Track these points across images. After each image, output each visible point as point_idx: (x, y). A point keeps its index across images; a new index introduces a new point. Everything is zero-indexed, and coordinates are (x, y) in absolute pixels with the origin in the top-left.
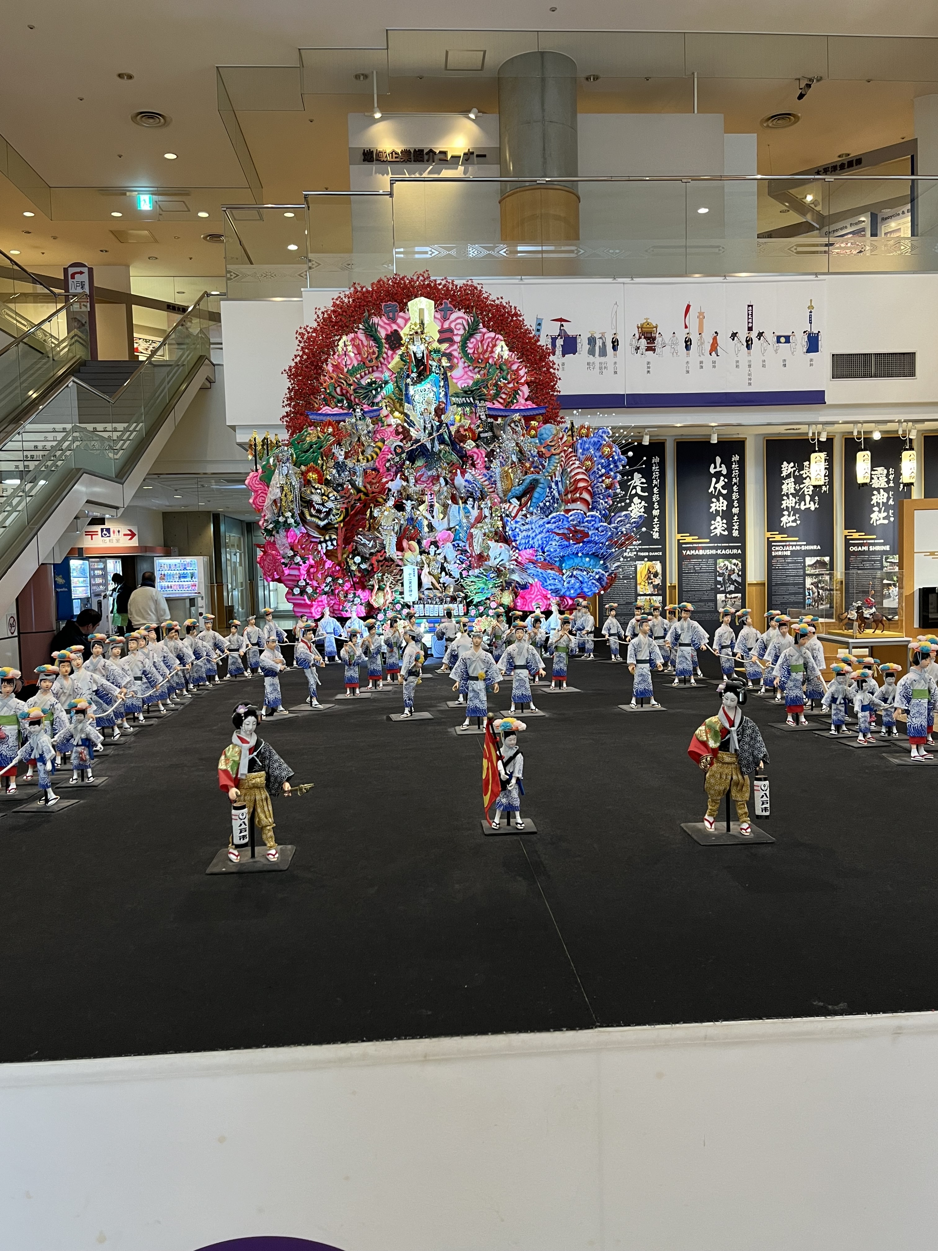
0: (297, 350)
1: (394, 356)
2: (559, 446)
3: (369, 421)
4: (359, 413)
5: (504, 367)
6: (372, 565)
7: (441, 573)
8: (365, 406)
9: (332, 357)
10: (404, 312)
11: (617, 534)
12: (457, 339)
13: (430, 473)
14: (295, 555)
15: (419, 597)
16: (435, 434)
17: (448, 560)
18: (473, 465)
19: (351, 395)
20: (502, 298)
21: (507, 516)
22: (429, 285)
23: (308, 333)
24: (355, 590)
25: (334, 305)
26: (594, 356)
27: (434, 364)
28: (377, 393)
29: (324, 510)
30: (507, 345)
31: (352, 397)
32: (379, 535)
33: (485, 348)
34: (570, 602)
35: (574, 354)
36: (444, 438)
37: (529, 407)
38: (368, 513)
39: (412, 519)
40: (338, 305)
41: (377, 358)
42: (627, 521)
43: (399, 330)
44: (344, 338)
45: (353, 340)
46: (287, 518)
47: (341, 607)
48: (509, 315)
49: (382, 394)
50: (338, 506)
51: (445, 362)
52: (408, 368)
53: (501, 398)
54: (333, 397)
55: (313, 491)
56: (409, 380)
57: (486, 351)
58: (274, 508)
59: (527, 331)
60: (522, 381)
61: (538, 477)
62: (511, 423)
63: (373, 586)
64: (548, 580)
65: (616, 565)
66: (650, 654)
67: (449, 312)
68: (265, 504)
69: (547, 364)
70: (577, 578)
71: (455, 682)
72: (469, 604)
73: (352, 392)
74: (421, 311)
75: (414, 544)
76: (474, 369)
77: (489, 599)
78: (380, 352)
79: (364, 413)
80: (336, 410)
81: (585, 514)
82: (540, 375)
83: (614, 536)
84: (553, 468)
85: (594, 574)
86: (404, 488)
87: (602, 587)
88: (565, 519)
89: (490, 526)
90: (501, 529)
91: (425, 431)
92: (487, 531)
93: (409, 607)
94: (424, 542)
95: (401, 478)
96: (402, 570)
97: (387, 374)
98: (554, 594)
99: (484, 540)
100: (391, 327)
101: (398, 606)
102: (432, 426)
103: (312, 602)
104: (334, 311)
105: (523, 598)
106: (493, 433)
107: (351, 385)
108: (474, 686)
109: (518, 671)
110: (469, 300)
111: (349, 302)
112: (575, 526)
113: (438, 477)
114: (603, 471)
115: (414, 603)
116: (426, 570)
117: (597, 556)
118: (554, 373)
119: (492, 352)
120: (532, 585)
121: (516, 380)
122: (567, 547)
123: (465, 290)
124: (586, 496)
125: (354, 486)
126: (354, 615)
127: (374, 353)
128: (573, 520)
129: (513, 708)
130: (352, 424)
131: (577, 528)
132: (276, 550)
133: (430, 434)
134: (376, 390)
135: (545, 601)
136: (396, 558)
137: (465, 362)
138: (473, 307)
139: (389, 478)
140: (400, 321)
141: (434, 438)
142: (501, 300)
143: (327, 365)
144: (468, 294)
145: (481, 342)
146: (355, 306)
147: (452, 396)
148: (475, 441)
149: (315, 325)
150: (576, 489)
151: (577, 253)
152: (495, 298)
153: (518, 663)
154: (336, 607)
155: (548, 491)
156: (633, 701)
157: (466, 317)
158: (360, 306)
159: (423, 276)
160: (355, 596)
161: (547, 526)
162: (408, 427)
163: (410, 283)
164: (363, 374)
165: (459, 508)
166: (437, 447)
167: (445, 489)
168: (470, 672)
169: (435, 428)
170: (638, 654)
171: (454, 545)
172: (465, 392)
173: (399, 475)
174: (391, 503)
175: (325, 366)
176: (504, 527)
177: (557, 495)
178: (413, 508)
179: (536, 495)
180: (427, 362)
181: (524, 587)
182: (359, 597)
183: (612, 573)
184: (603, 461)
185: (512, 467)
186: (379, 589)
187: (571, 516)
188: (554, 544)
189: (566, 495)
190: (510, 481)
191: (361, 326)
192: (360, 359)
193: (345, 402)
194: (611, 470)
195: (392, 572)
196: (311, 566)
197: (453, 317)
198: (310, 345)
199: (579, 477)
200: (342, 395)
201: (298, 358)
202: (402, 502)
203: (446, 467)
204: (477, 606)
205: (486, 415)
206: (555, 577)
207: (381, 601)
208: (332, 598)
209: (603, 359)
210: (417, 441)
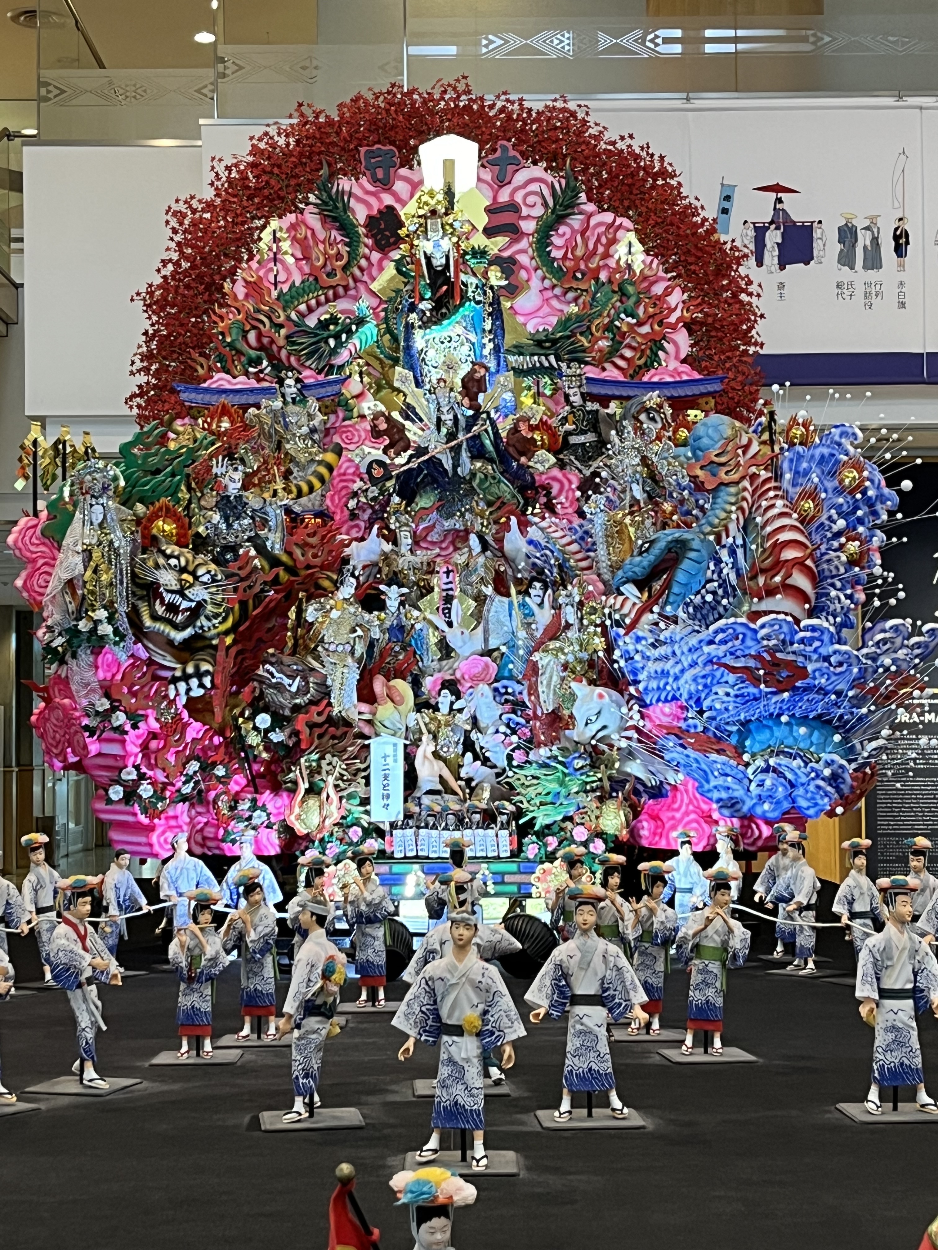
0: (168, 249)
1: (385, 263)
2: (738, 464)
3: (313, 404)
4: (291, 387)
5: (631, 289)
6: (296, 733)
7: (463, 755)
8: (306, 373)
9: (244, 265)
10: (411, 168)
11: (876, 671)
12: (528, 226)
13: (448, 524)
14: (114, 709)
15: (406, 810)
16: (461, 437)
17: (482, 725)
18: (550, 507)
19: (280, 348)
20: (631, 136)
21: (618, 624)
22: (467, 108)
23: (194, 211)
24: (256, 792)
25: (255, 151)
26: (852, 268)
27: (472, 281)
28: (340, 344)
29: (185, 604)
30: (641, 241)
31: (284, 353)
32: (315, 664)
33: (591, 246)
34: (766, 831)
35: (807, 263)
36: (483, 445)
37: (685, 378)
38: (292, 614)
39: (401, 628)
40: (262, 152)
41: (345, 268)
42: (899, 641)
43: (397, 206)
44: (274, 223)
45: (293, 227)
46: (97, 623)
47: (221, 832)
48: (647, 174)
49: (350, 346)
50: (219, 597)
51: (496, 278)
52: (413, 291)
53: (623, 357)
54: (240, 353)
55: (161, 561)
56: (413, 317)
57: (594, 252)
58: (68, 599)
59: (691, 211)
60: (672, 319)
61: (687, 536)
62: (639, 413)
63: (295, 783)
64: (711, 777)
65: (874, 744)
66: (915, 974)
67: (511, 168)
68: (48, 591)
69: (733, 281)
70: (781, 775)
71: (407, 1037)
72: (524, 830)
73: (281, 342)
74: (449, 166)
75: (403, 687)
76: (565, 294)
77: (569, 819)
78: (353, 255)
79: (303, 388)
80: (241, 382)
81: (797, 621)
82: (717, 307)
83: (868, 676)
84: (723, 515)
85: (818, 766)
86: (386, 557)
87: (842, 796)
88: (749, 634)
89: (577, 648)
90: (601, 654)
91: (439, 430)
92: (570, 658)
93: (381, 834)
94: (428, 682)
95: (380, 534)
96: (368, 746)
97: (364, 305)
98: (726, 812)
99: (563, 679)
100: (379, 200)
101: (355, 833)
102: (456, 419)
103: (152, 818)
104: (253, 166)
105: (655, 817)
106: (599, 435)
107: (281, 326)
108: (453, 1049)
109: (580, 1010)
110: (557, 140)
111: (288, 144)
112: (773, 651)
113: (467, 532)
114: (841, 523)
115: (393, 826)
116: (427, 747)
117: (829, 722)
118: (750, 304)
119: (607, 255)
120: (675, 788)
121: (658, 318)
122: (756, 699)
123: (549, 119)
124: (800, 580)
125: (262, 550)
126: (247, 853)
127: (339, 256)
128: (768, 637)
129: (565, 1106)
130: (274, 412)
131: (779, 655)
132: (72, 697)
133: (451, 436)
134: (337, 337)
135: (705, 826)
136: (356, 717)
137: (544, 278)
138: (565, 156)
139: (354, 534)
140: (400, 187)
141: (460, 446)
142: (628, 141)
143: (234, 282)
144: (556, 128)
145: (583, 233)
146: (301, 154)
147: (508, 351)
148: (556, 454)
149: (209, 194)
150: (778, 565)
151: (814, 43)
152: (615, 137)
153: (579, 991)
154: (210, 832)
155: (712, 567)
156: (873, 1094)
157: (550, 179)
158: (311, 153)
159: (455, 89)
160: (254, 807)
161: (706, 649)
162: (401, 420)
163: (425, 102)
164: (313, 302)
165: (511, 604)
166: (467, 465)
167: (481, 560)
168: (444, 1013)
169: (462, 422)
170: (884, 974)
171: (496, 690)
172: (539, 343)
173: (376, 527)
174: (348, 590)
175: (227, 286)
176: (609, 650)
177: (733, 577)
178: (402, 603)
179: (680, 576)
180: (457, 276)
181: (657, 792)
182: (264, 808)
183: (864, 765)
184: (841, 500)
185: (631, 513)
186: (308, 792)
187: (763, 626)
188: (721, 691)
189: (754, 577)
190: (627, 545)
191: (312, 198)
192: (307, 270)
193: (265, 363)
194: (860, 521)
195: (345, 750)
196: (153, 735)
197: (521, 177)
198: (197, 239)
199: (784, 536)
200: (261, 347)
201: (170, 267)
202: (379, 589)
203: (482, 511)
204: (541, 835)
205: (582, 394)
206: (728, 771)
207: (314, 820)
208: (200, 809)
209: (872, 275)
210: (421, 451)
